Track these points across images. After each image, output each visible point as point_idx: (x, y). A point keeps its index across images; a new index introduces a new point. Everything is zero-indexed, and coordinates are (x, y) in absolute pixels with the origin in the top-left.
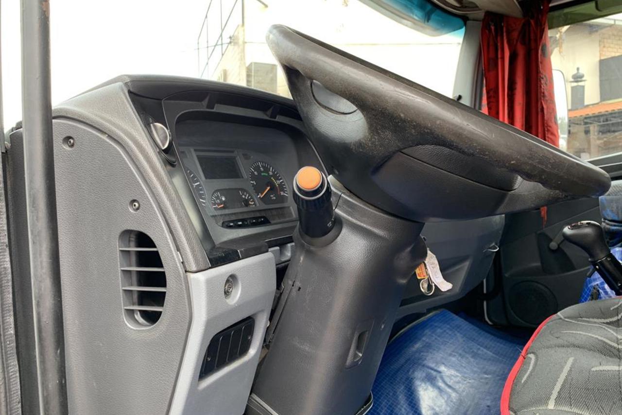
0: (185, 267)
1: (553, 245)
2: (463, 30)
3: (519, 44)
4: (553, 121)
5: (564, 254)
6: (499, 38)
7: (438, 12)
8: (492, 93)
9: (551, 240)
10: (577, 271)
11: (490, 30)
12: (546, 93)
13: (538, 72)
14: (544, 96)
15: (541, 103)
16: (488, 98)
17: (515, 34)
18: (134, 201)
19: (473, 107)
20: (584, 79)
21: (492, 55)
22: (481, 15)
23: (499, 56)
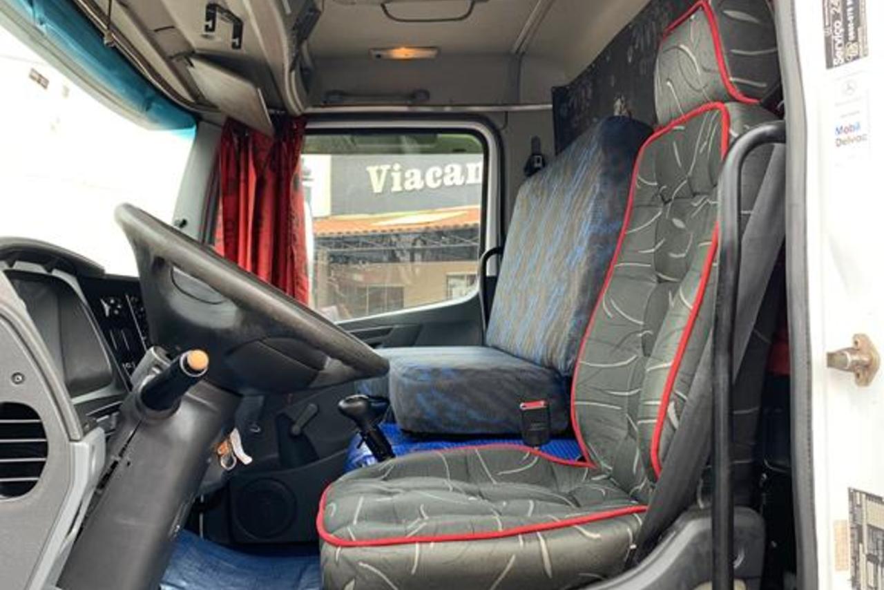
0: (69, 436)
1: (296, 429)
2: (193, 131)
3: (267, 168)
4: (303, 271)
5: (307, 440)
6: (242, 155)
7: (162, 99)
8: (230, 226)
9: (293, 423)
10: (320, 461)
11: (232, 142)
12: (298, 236)
13: (288, 209)
14: (295, 239)
15: (291, 248)
16: (226, 230)
17: (263, 156)
18: (15, 375)
19: (200, 241)
20: (310, 177)
21: (232, 174)
22: (221, 119)
23: (242, 177)
